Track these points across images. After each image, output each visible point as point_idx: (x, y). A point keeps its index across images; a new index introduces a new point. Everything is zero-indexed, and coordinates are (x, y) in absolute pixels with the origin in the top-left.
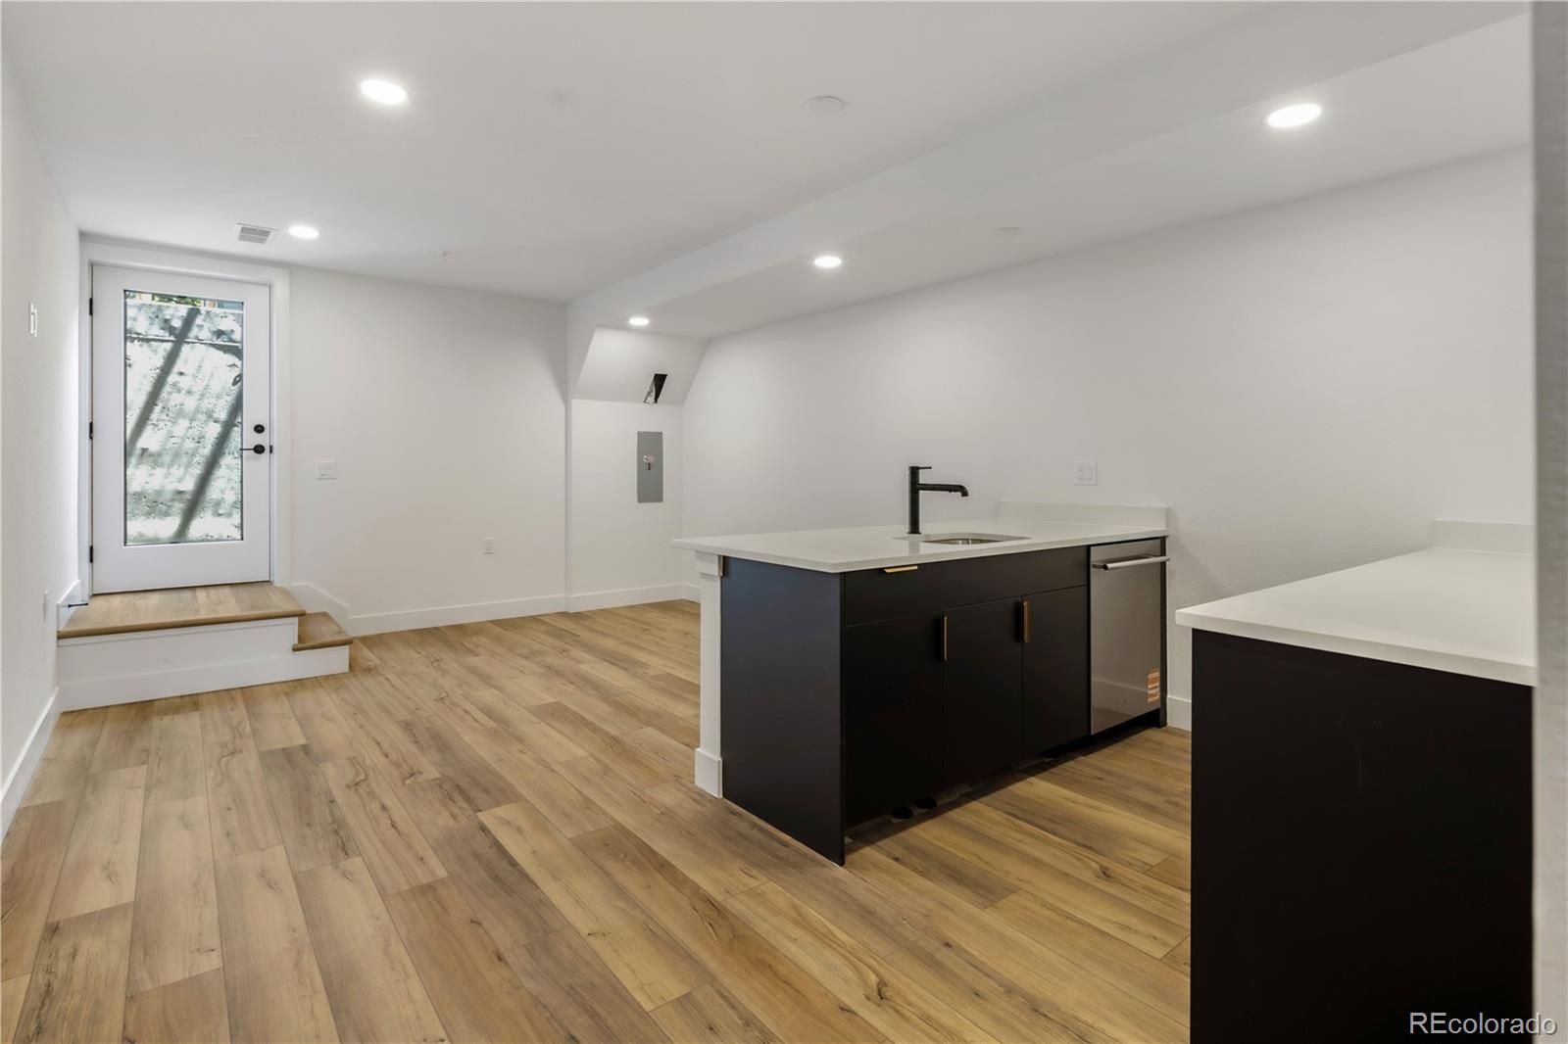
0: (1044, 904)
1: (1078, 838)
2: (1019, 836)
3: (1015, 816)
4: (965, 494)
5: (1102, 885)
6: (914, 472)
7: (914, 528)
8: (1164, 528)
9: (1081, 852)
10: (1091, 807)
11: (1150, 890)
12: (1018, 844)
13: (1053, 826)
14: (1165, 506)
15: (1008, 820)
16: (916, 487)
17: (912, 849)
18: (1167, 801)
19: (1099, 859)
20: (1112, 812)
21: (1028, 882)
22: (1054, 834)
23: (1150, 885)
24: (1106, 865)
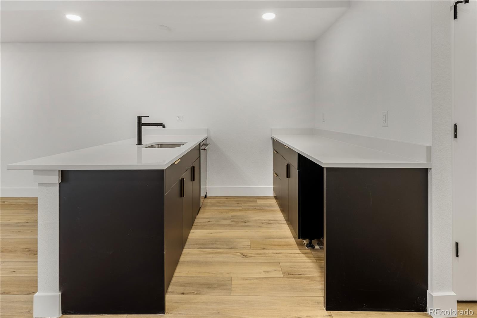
0: (244, 279)
1: (225, 246)
2: (211, 256)
3: (201, 248)
4: (164, 127)
5: (247, 260)
6: (140, 118)
7: (140, 142)
8: (207, 135)
9: (231, 251)
10: (217, 233)
11: (258, 254)
12: (212, 259)
13: (214, 246)
14: (207, 128)
15: (201, 251)
16: (140, 125)
17: (183, 285)
18: (231, 221)
19: (237, 251)
20: (223, 232)
21: (230, 273)
22: (218, 248)
23: (257, 252)
24: (241, 252)
